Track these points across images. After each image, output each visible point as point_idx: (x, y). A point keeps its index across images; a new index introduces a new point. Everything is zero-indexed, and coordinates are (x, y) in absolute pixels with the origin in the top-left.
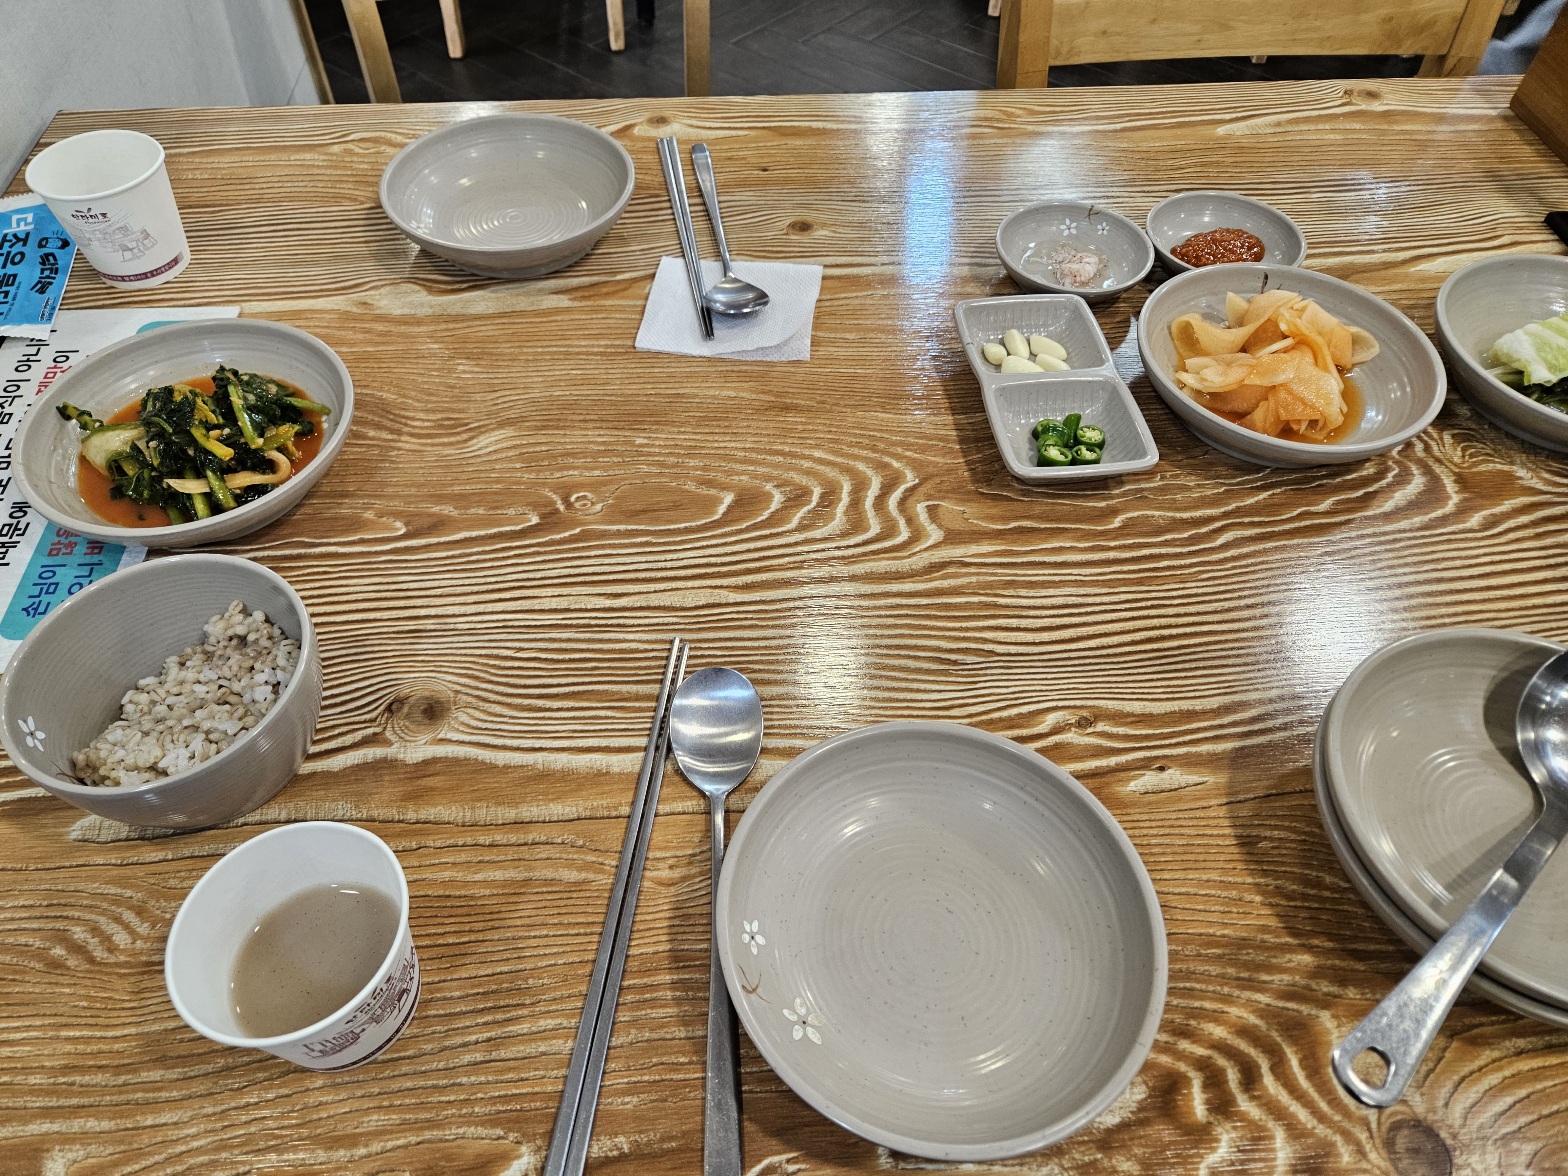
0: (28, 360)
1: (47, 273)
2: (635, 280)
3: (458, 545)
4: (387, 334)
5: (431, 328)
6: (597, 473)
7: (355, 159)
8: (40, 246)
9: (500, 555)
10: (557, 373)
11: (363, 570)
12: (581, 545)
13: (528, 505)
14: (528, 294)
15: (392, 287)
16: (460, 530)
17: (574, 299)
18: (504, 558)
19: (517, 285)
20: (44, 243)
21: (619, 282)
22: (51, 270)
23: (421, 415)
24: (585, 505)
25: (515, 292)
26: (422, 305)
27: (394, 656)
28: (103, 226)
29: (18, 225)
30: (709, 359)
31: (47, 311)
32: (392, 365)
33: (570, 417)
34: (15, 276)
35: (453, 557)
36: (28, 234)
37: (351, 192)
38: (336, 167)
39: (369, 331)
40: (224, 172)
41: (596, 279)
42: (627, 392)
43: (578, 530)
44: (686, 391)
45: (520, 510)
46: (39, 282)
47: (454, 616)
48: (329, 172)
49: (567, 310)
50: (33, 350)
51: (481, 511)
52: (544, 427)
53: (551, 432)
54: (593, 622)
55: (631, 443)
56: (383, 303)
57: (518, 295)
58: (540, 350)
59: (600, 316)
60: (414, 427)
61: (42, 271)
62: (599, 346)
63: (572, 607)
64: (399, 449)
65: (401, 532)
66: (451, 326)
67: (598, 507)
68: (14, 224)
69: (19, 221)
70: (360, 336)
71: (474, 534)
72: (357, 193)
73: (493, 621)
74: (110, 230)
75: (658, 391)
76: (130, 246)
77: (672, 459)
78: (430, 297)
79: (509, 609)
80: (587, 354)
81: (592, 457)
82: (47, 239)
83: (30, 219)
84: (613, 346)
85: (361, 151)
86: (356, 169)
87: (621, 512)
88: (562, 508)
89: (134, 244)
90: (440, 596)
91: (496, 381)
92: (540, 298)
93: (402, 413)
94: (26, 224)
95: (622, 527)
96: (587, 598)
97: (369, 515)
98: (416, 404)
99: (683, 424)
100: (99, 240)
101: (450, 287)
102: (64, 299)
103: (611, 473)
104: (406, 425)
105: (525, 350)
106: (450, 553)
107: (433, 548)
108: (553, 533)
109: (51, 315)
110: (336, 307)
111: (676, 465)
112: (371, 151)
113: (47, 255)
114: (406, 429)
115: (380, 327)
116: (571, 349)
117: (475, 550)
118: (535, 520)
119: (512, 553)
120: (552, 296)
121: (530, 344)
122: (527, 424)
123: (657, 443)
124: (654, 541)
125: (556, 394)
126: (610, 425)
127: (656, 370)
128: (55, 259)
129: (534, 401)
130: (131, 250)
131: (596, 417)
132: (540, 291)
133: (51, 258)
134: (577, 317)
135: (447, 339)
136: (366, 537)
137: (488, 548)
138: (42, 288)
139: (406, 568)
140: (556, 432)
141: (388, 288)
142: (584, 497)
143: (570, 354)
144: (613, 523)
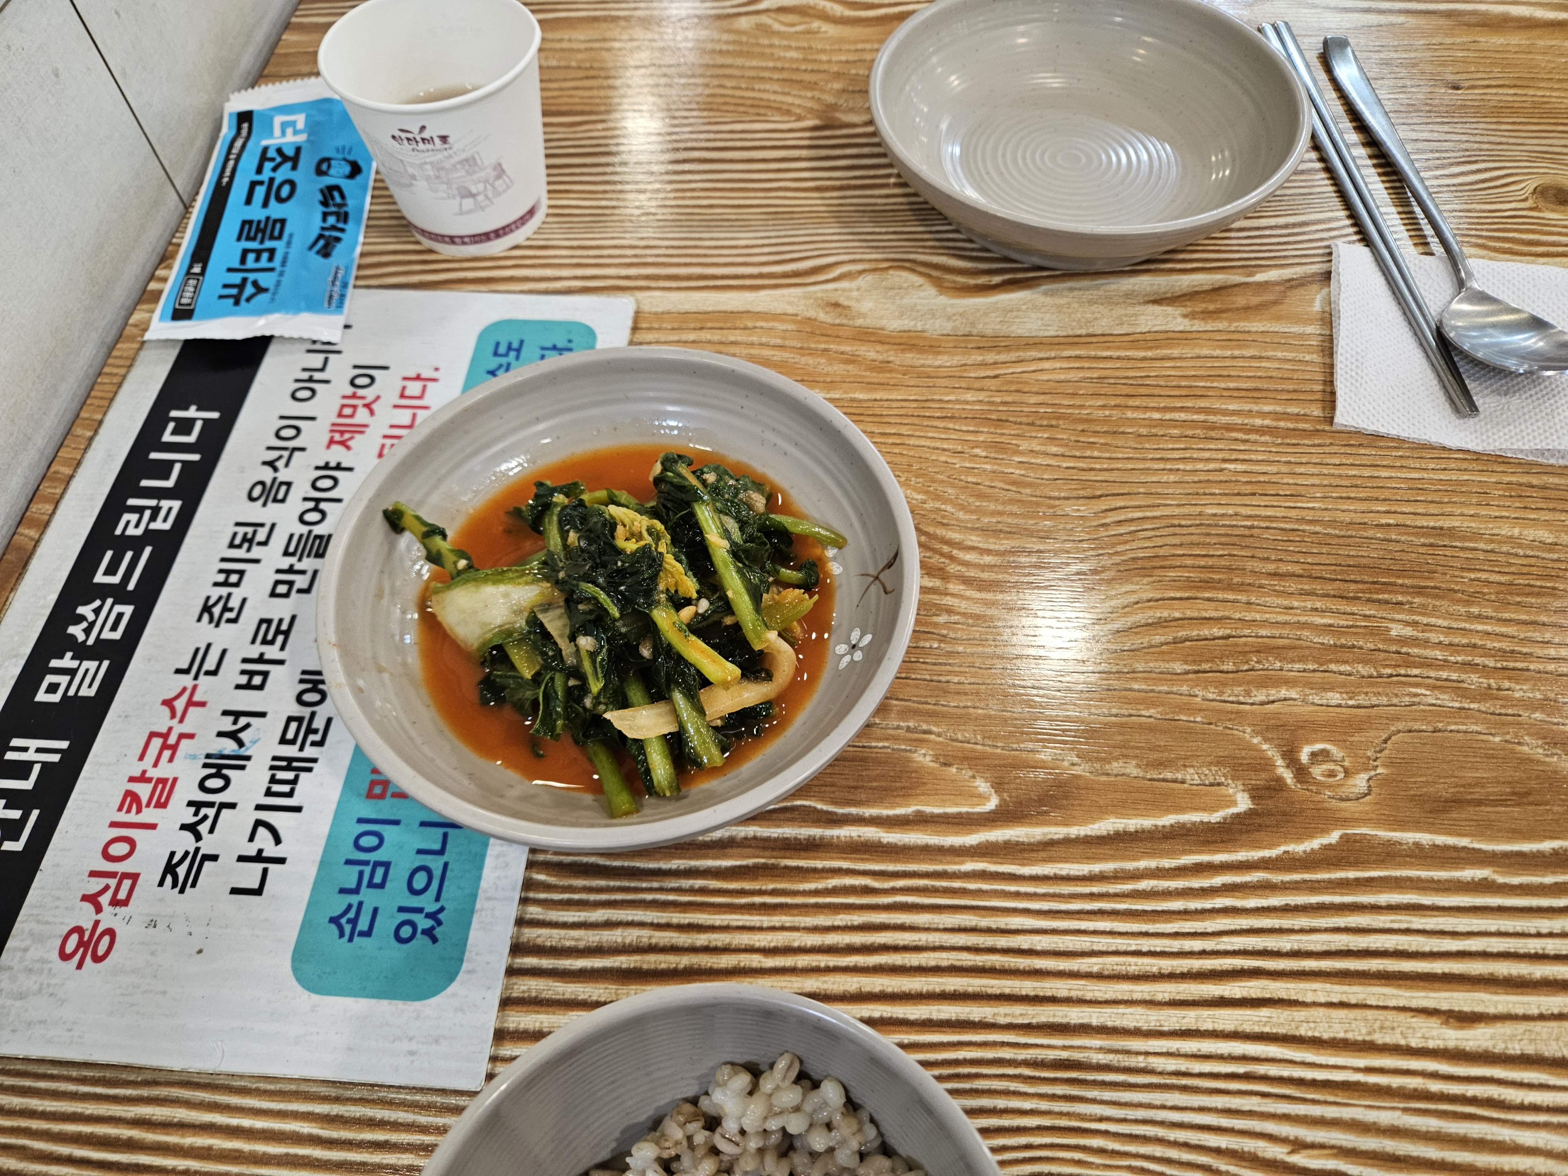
0: (311, 380)
1: (331, 220)
2: (1291, 284)
3: (1106, 850)
4: (884, 367)
5: (957, 360)
6: (1334, 698)
7: (776, 41)
8: (320, 172)
9: (1196, 883)
10: (1200, 466)
11: (935, 891)
12: (1352, 874)
13: (1219, 762)
14: (1110, 301)
15: (876, 276)
16: (1102, 811)
17: (1191, 316)
18: (1205, 892)
19: (1086, 283)
20: (324, 167)
21: (1265, 285)
22: (337, 214)
23: (974, 539)
24: (1332, 774)
25: (1087, 295)
26: (932, 314)
27: (1040, 1129)
28: (439, 156)
29: (283, 133)
30: (1478, 457)
31: (337, 289)
32: (904, 430)
33: (1250, 565)
34: (283, 222)
35: (1101, 878)
36: (298, 150)
37: (779, 98)
38: (749, 55)
39: (852, 360)
40: (580, 56)
41: (1219, 278)
42: (1341, 516)
43: (1334, 837)
44: (1455, 523)
45: (1210, 774)
46: (321, 236)
47: (1137, 1033)
48: (739, 61)
49: (1184, 337)
50: (316, 360)
51: (1132, 769)
52: (1208, 584)
53: (1220, 595)
54: (1435, 1086)
55: (1381, 633)
56: (866, 306)
57: (1091, 302)
58: (1157, 416)
59: (1248, 353)
60: (966, 564)
61: (325, 216)
62: (1263, 415)
63: (1380, 1038)
64: (950, 611)
65: (992, 804)
66: (991, 357)
67: (1360, 782)
68: (277, 131)
69: (284, 126)
70: (838, 369)
71: (1133, 823)
72: (789, 100)
73: (1221, 1058)
74: (447, 165)
75: (1401, 519)
76: (474, 190)
77: (1474, 677)
78: (943, 300)
79: (1247, 1028)
80: (1243, 429)
81: (1315, 660)
82: (327, 160)
83: (300, 125)
84: (1286, 416)
85: (783, 29)
86: (779, 59)
87: (1412, 799)
88: (1288, 776)
89: (481, 187)
90: (1100, 976)
91: (1091, 476)
92: (1130, 310)
93: (940, 532)
94: (296, 132)
95: (1425, 838)
96: (1402, 1017)
97: (923, 758)
98: (961, 515)
99: (1472, 598)
100: (428, 179)
101: (972, 281)
102: (360, 267)
103: (1361, 700)
104: (952, 558)
105: (1130, 414)
106: (1097, 868)
107: (1061, 851)
108: (1288, 838)
109: (342, 296)
110: (791, 310)
111: (1486, 694)
112: (799, 28)
113: (332, 188)
114: (953, 568)
115: (870, 352)
116: (1212, 418)
117: (1142, 864)
118: (1243, 803)
119: (1218, 880)
120: (1151, 308)
121: (1137, 402)
122: (1172, 574)
123: (1434, 637)
124: (1501, 879)
125: (1210, 510)
126: (1329, 588)
127: (1384, 473)
128: (343, 196)
129: (1172, 524)
130: (473, 196)
131: (1297, 569)
132: (1129, 296)
133: (336, 194)
134: (1205, 352)
135: (988, 383)
136: (928, 809)
137: (1167, 863)
138: (326, 246)
139: (1017, 895)
140: (1231, 596)
141: (869, 278)
142: (1325, 753)
143: (1213, 427)
144: (1402, 825)
